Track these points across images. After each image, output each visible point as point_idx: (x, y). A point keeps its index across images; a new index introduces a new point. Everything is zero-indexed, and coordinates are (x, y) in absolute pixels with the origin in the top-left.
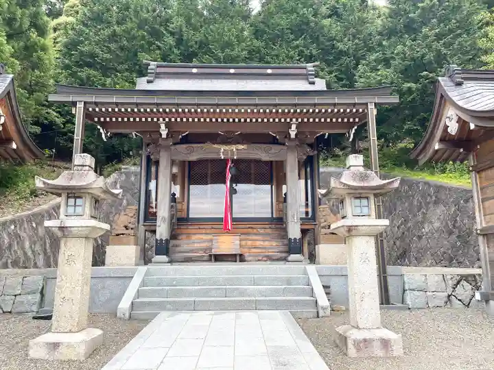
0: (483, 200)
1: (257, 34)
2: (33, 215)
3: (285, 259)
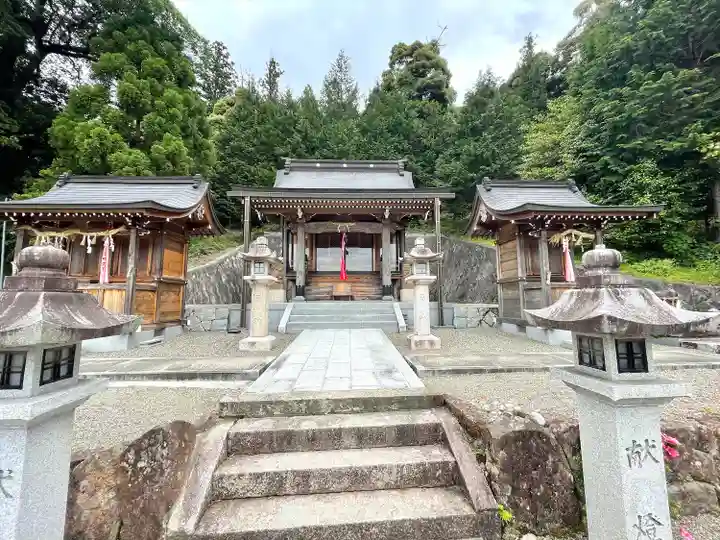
0: (501, 262)
1: (364, 132)
2: (208, 268)
3: (380, 299)
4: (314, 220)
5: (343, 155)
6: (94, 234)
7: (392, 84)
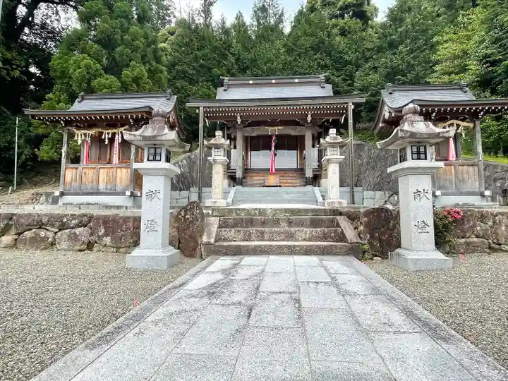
4: (250, 125)
5: (271, 73)
6: (110, 131)
7: (316, 6)
